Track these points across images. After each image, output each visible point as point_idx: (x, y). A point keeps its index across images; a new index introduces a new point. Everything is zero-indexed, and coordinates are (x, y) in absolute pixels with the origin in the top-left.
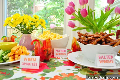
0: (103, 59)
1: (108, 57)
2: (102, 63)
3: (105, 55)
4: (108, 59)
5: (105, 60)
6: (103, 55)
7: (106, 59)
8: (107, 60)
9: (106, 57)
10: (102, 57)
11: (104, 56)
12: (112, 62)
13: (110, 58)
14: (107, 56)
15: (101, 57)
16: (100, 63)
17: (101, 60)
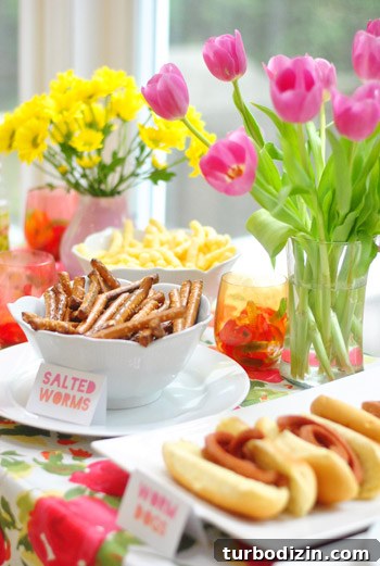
0: (55, 388)
1: (78, 383)
2: (47, 401)
3: (71, 374)
4: (71, 393)
5: (63, 391)
6: (63, 372)
7: (69, 391)
8: (67, 396)
9: (69, 383)
10: (57, 378)
11: (66, 377)
12: (82, 405)
13: (82, 391)
14: (75, 379)
15: (52, 378)
16: (41, 398)
17: (47, 391)
